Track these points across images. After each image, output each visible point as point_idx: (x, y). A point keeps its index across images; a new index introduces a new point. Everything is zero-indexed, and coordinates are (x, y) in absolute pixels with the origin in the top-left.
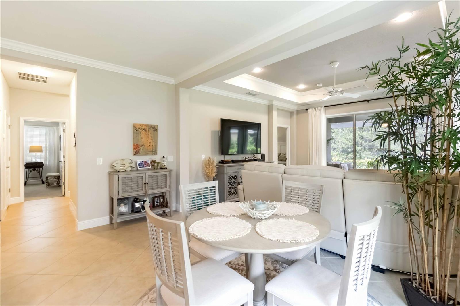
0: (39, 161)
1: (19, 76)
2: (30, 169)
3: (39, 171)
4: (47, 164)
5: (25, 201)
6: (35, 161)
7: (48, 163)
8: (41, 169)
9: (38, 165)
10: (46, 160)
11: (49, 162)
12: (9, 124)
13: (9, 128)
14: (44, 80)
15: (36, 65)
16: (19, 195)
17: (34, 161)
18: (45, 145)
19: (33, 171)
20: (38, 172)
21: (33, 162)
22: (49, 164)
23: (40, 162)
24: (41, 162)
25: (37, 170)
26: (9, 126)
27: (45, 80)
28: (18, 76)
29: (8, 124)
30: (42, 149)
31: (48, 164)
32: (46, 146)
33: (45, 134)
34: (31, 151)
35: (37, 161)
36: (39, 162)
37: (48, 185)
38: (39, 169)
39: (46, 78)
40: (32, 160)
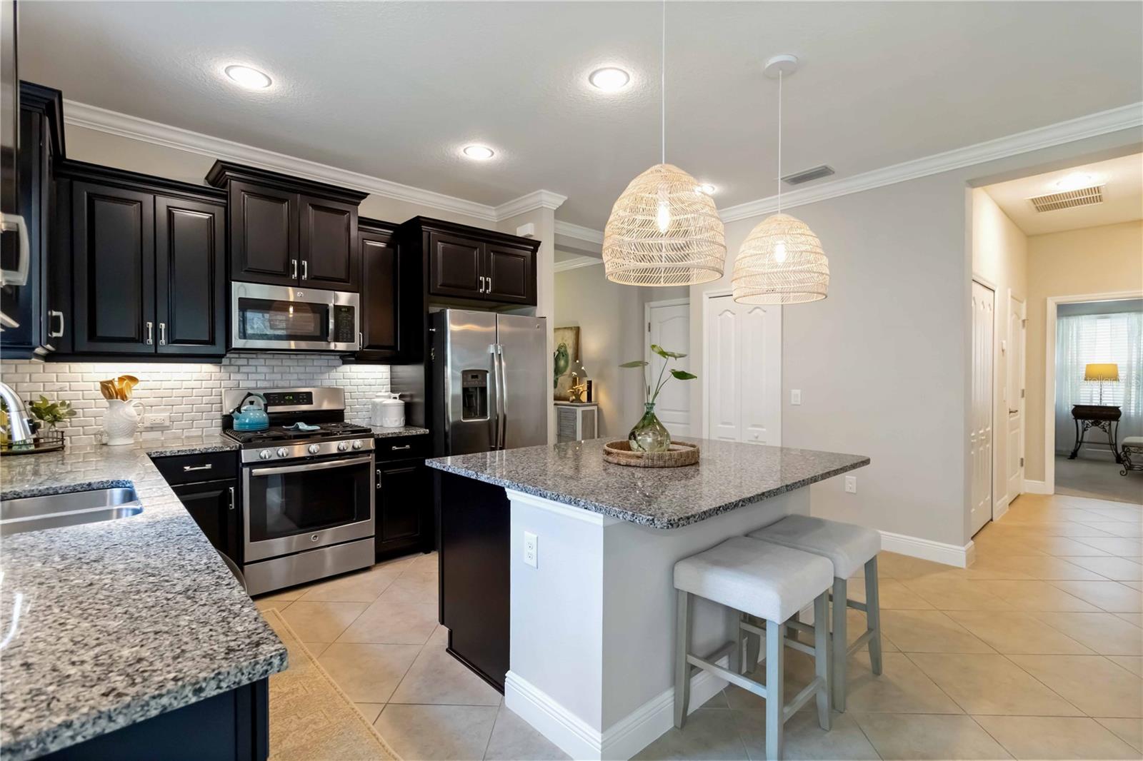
0: (1108, 402)
1: (1037, 207)
2: (1086, 421)
3: (1107, 428)
4: (1133, 411)
5: (1055, 494)
6: (1099, 402)
7: (1135, 410)
8: (1114, 423)
9: (1104, 413)
10: (1128, 402)
11: (1137, 406)
12: (1024, 317)
13: (1024, 326)
14: (1094, 196)
15: (1072, 166)
16: (1042, 477)
17: (1096, 403)
18: (1128, 361)
19: (1093, 427)
20: (1106, 431)
21: (1094, 404)
22: (1137, 413)
23: (1112, 405)
24: (1116, 405)
25: (1102, 424)
26: (1024, 321)
27: (1098, 195)
28: (1033, 206)
29: (1019, 318)
30: (1117, 371)
31: (1135, 413)
32: (1128, 365)
33: (1126, 332)
34: (1089, 377)
35: (1103, 402)
36: (1108, 405)
37: (1130, 468)
38: (1110, 424)
39: (1097, 189)
40: (1091, 400)
